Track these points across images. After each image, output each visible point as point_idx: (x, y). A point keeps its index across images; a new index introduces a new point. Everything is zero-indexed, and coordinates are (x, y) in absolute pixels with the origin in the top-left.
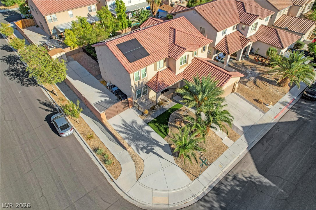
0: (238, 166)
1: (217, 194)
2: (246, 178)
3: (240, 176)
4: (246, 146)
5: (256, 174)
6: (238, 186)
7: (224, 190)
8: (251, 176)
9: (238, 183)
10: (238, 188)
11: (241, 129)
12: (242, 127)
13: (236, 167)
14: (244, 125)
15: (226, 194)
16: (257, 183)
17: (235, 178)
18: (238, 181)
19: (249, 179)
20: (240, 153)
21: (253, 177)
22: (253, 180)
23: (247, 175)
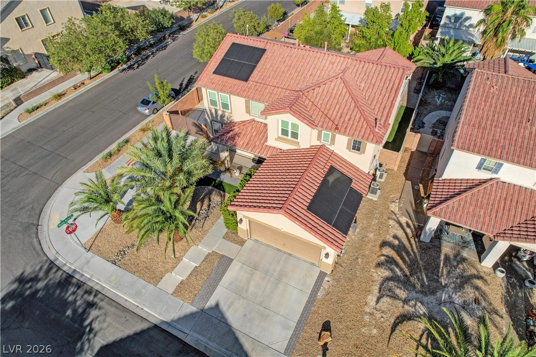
0: (116, 307)
1: (60, 282)
2: (91, 324)
3: (94, 313)
4: (168, 318)
5: (99, 342)
6: (75, 311)
7: (67, 291)
8: (94, 332)
9: (80, 310)
10: (69, 312)
11: (211, 302)
12: (217, 305)
13: (115, 304)
14: (224, 307)
15: (59, 295)
16: (79, 345)
17: (91, 305)
18: (84, 311)
19: (88, 329)
20: (147, 307)
21: (91, 336)
22: (85, 337)
23: (96, 326)
